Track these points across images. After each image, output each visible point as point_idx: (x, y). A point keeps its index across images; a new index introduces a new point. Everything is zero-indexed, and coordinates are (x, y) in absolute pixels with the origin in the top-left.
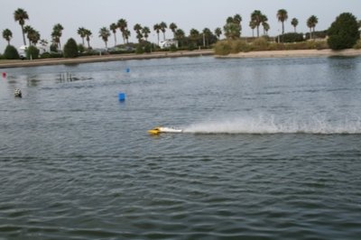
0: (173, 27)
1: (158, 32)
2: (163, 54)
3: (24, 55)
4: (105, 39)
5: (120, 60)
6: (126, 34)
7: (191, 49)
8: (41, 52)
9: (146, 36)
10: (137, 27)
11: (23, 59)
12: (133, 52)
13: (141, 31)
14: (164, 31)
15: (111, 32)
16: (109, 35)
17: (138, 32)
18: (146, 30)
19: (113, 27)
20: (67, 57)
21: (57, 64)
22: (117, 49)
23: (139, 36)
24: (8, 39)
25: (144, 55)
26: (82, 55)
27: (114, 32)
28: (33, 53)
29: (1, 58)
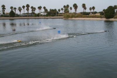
0: (44, 8)
1: (39, 9)
2: (44, 17)
4: (20, 11)
6: (28, 9)
7: (53, 16)
9: (35, 11)
10: (32, 7)
12: (33, 16)
14: (41, 9)
15: (23, 9)
16: (21, 9)
17: (32, 9)
18: (35, 9)
19: (24, 7)
20: (10, 17)
21: (7, 19)
25: (37, 17)
27: (24, 9)
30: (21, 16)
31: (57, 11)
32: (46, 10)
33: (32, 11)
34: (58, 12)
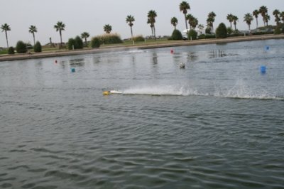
3: (186, 37)
4: (249, 23)
5: (260, 39)
6: (266, 18)
8: (199, 34)
9: (283, 20)
10: (276, 12)
11: (185, 39)
12: (272, 33)
13: (279, 15)
15: (254, 17)
16: (252, 19)
17: (277, 16)
19: (256, 13)
20: (218, 38)
21: (211, 43)
22: (258, 31)
23: (278, 20)
24: (175, 25)
26: (230, 36)
27: (257, 17)
28: (193, 35)
29: (170, 39)
33: (276, 20)
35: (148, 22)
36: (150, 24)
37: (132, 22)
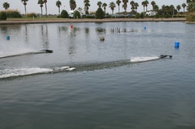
0: (153, 3)
1: (144, 6)
2: (151, 19)
3: (72, 16)
4: (113, 9)
6: (125, 6)
7: (167, 17)
8: (81, 15)
9: (136, 8)
10: (132, 3)
11: (71, 18)
12: (134, 17)
13: (134, 5)
14: (147, 6)
15: (117, 5)
16: (115, 6)
17: (132, 6)
18: (137, 5)
19: (119, 2)
20: (97, 18)
21: (92, 22)
23: (133, 8)
24: (59, 7)
25: (140, 19)
27: (119, 5)
29: (59, 17)
30: (114, 17)
31: (176, 8)
32: (155, 7)
33: (132, 8)
34: (176, 11)
35: (39, 3)
36: (40, 5)
37: (26, 2)
